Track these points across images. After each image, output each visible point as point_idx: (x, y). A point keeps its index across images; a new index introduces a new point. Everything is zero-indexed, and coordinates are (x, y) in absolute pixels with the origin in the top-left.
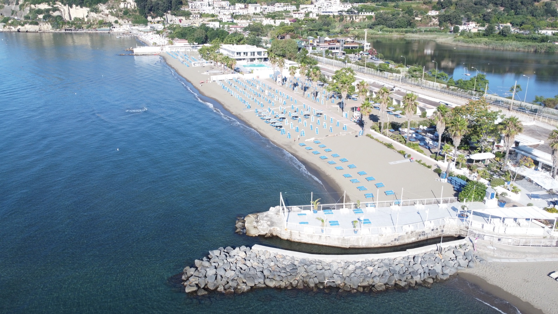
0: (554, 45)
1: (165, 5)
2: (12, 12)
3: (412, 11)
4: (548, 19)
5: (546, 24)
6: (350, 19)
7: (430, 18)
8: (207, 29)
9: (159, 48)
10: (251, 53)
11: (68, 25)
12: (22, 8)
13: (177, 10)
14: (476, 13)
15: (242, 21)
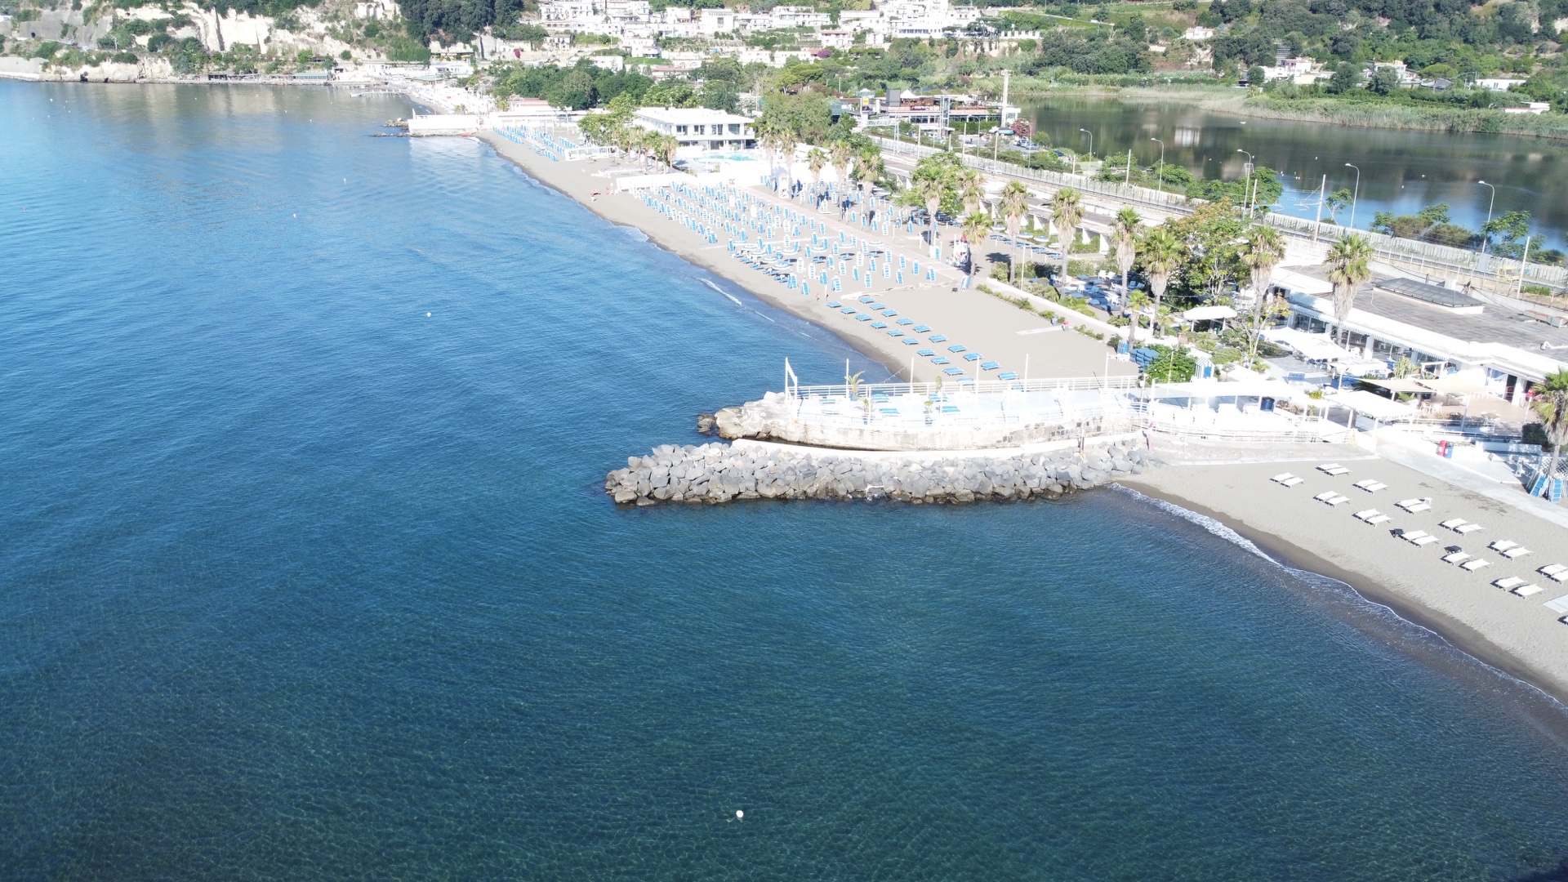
0: (1499, 115)
1: (477, 11)
2: (62, 28)
3: (1141, 27)
4: (1507, 51)
5: (1498, 64)
6: (975, 51)
7: (1190, 47)
8: (595, 73)
9: (474, 118)
10: (714, 127)
11: (216, 64)
12: (93, 18)
13: (510, 24)
14: (1314, 34)
15: (683, 55)
